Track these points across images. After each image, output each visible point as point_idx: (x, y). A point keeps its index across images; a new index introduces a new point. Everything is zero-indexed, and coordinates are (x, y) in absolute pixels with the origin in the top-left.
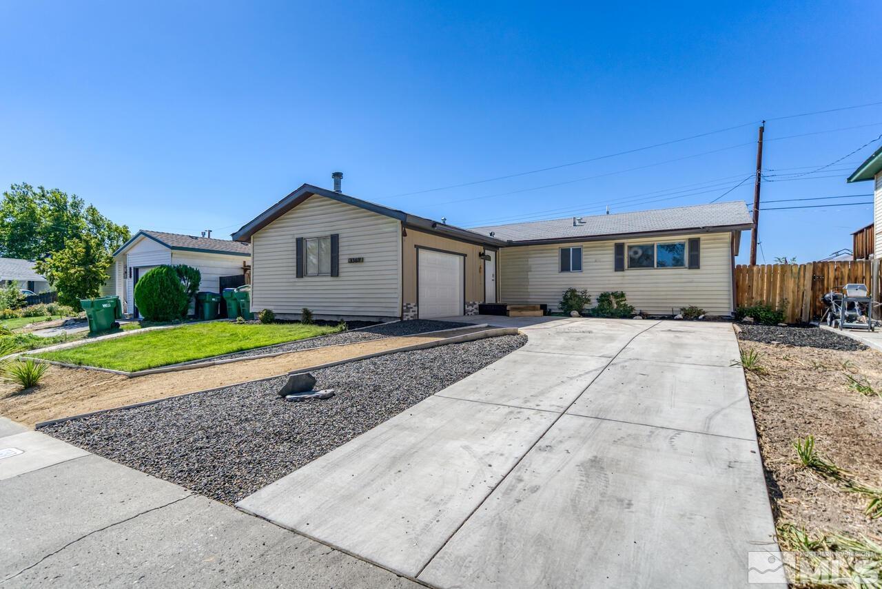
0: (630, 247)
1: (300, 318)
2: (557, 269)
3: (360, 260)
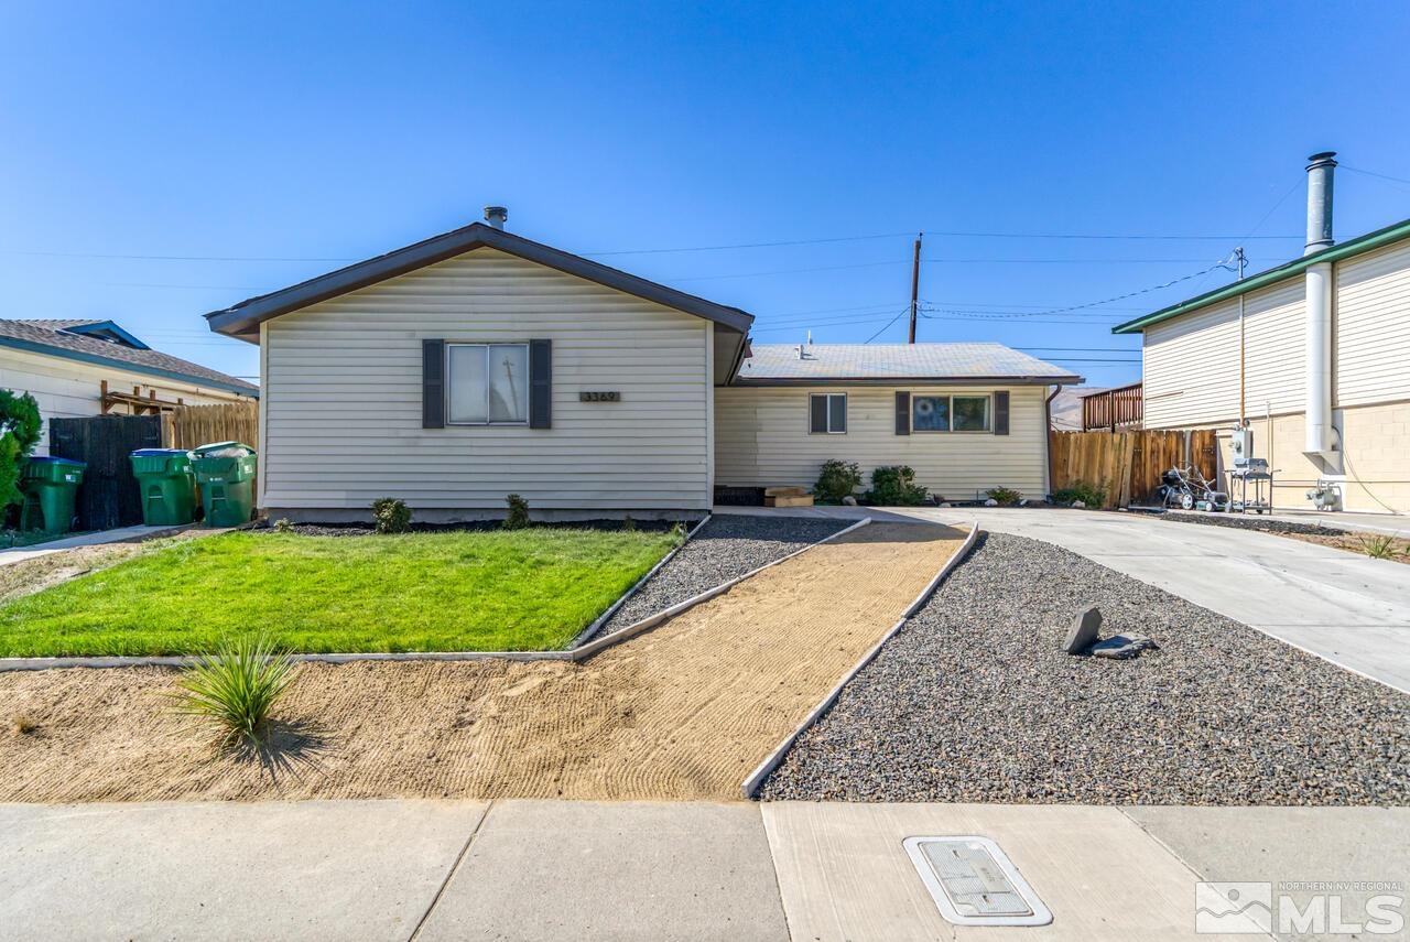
0: (916, 399)
1: (506, 517)
2: (806, 428)
3: (612, 397)
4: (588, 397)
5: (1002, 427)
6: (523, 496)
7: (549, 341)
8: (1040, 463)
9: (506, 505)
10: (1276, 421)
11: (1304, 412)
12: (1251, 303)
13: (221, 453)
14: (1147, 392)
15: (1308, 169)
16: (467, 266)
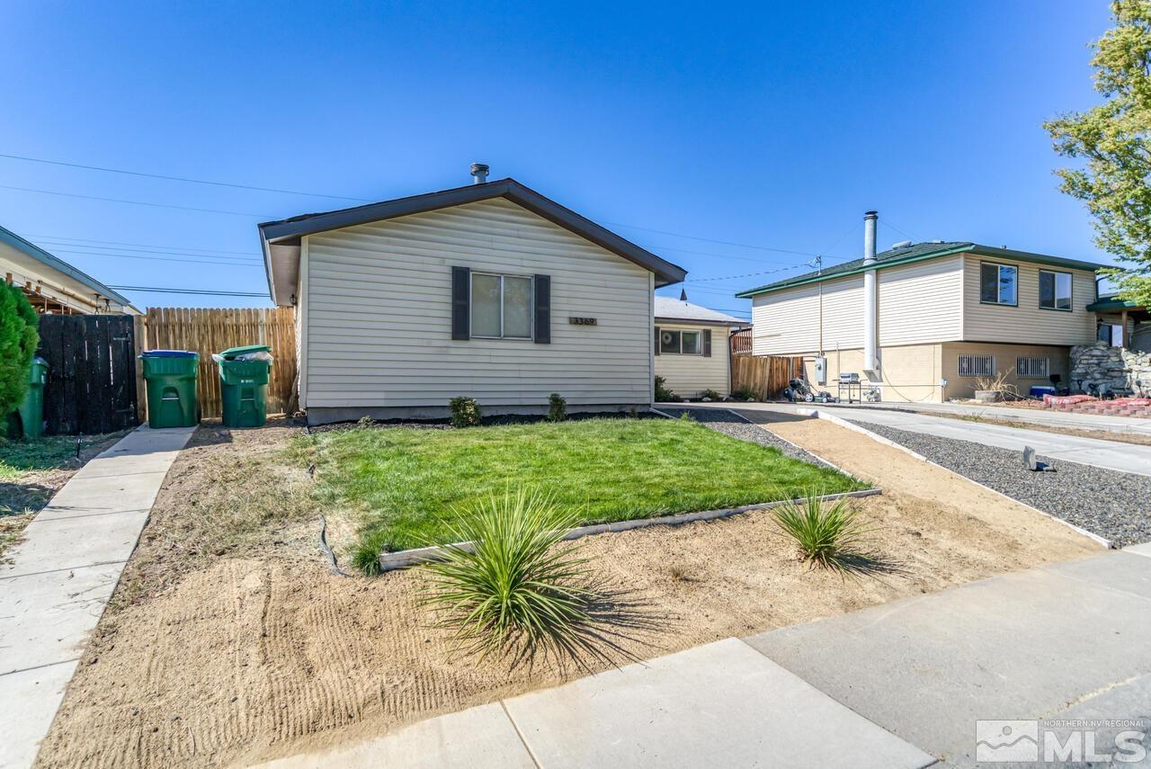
0: (663, 332)
1: (547, 413)
3: (591, 322)
4: (576, 321)
5: (707, 352)
6: (562, 395)
7: (549, 277)
8: (726, 375)
9: (547, 402)
10: (841, 353)
11: (863, 348)
12: (826, 288)
13: (254, 356)
14: (755, 333)
15: (865, 219)
16: (488, 211)
